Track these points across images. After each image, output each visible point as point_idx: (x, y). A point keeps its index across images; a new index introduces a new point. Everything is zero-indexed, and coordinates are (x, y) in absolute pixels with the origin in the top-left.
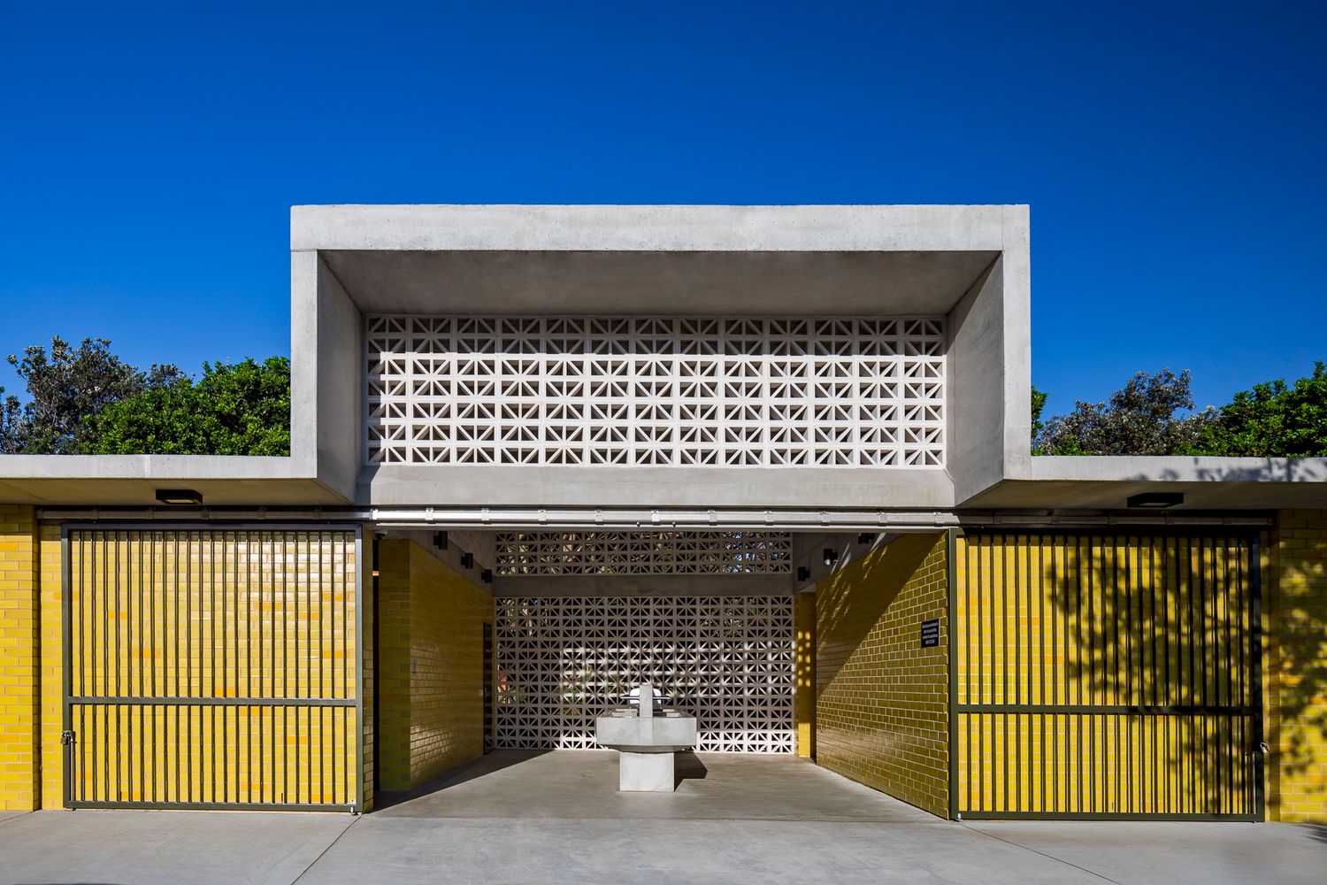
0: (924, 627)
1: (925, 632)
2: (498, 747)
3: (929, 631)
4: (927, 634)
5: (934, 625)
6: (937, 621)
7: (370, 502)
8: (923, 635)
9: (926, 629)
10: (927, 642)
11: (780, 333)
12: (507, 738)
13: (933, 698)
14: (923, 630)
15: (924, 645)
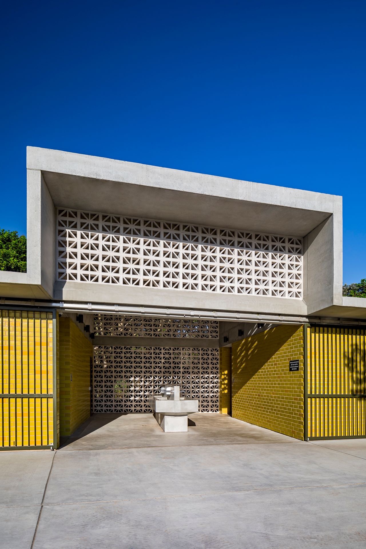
0: (291, 363)
1: (291, 365)
2: (95, 412)
3: (293, 365)
4: (292, 366)
5: (297, 362)
6: (298, 360)
7: (62, 299)
8: (290, 366)
9: (292, 364)
10: (293, 369)
11: (241, 238)
12: (99, 408)
13: (296, 392)
14: (290, 364)
15: (291, 370)
